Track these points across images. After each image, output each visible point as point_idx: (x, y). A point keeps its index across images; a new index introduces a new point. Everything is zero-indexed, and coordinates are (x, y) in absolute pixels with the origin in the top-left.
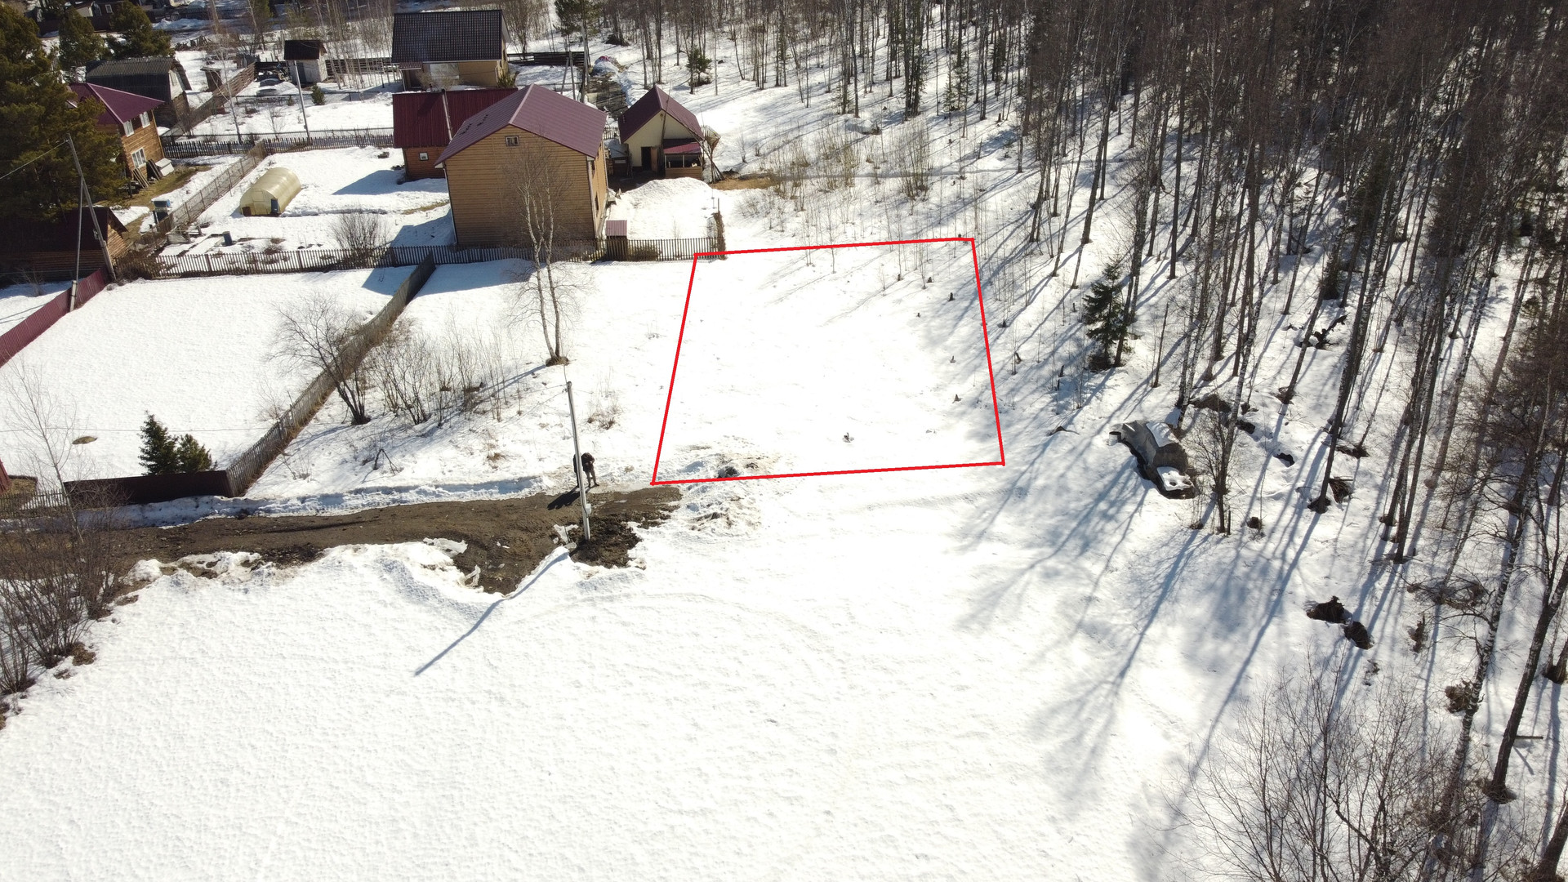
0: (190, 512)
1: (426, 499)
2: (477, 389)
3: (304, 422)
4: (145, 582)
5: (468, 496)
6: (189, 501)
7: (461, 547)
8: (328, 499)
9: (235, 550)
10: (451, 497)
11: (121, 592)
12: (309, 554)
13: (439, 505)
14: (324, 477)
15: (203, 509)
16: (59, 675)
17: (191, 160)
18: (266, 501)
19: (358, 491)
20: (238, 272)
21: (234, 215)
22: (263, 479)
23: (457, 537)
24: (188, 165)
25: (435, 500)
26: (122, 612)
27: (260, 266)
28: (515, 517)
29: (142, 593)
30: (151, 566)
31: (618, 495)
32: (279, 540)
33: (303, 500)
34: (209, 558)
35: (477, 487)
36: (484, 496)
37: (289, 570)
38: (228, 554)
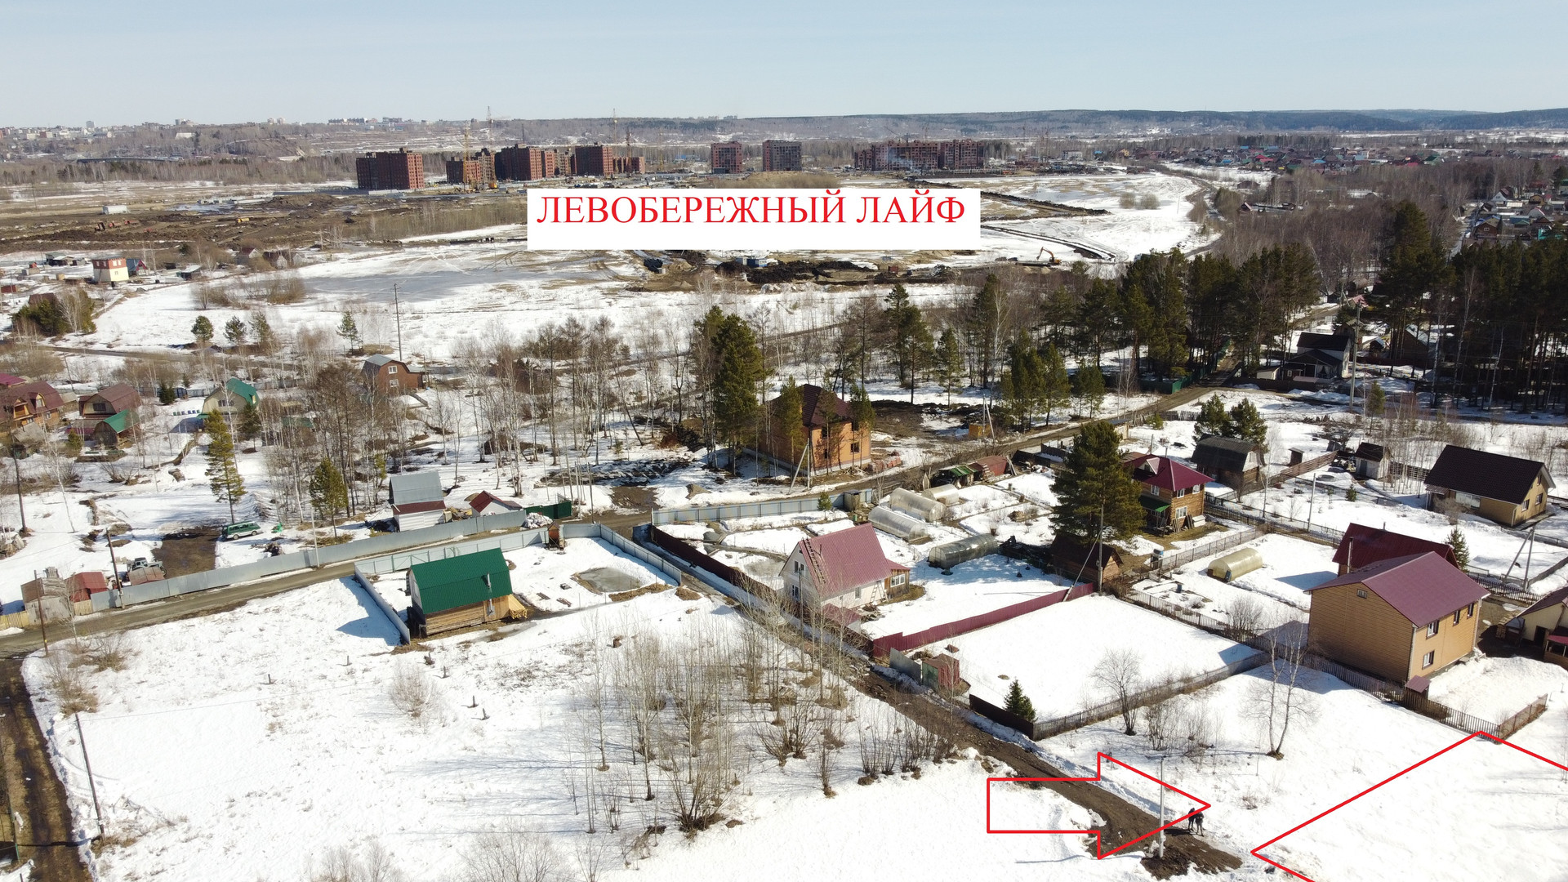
0: (1009, 736)
1: (1112, 791)
2: (1207, 747)
3: (1101, 718)
4: (965, 758)
5: (1133, 801)
6: (1012, 730)
7: (1102, 823)
8: (1069, 765)
9: (1009, 764)
10: (1124, 797)
11: (952, 757)
12: (1035, 786)
13: (1115, 797)
14: (1080, 753)
15: (1015, 738)
16: (903, 777)
17: (1221, 520)
18: (1042, 749)
19: (1084, 768)
20: (1165, 613)
21: (1200, 573)
22: (1053, 739)
23: (1104, 816)
24: (1217, 523)
25: (1116, 793)
26: (945, 765)
27: (1178, 614)
28: (1142, 825)
29: (959, 762)
30: (972, 752)
31: (1206, 846)
32: (1030, 771)
33: (1058, 758)
34: (997, 762)
35: (1141, 799)
36: (1141, 806)
37: (1018, 787)
38: (1005, 765)
